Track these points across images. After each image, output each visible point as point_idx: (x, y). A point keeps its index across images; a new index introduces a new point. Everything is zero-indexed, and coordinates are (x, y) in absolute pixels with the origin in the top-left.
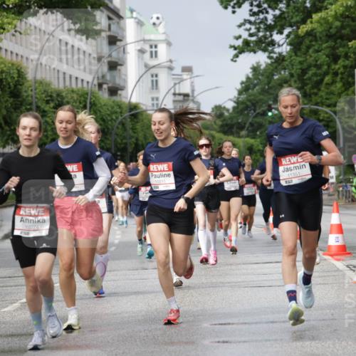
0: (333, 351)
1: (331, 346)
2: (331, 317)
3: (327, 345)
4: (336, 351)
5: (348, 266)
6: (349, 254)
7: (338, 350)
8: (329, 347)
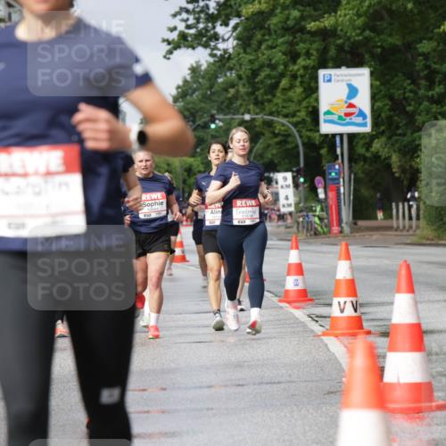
0: (290, 421)
1: (288, 415)
2: (288, 378)
3: (282, 414)
4: (293, 421)
5: (309, 316)
6: (311, 300)
7: (296, 420)
8: (286, 416)
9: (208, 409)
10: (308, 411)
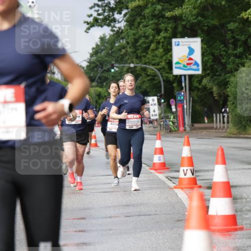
0: (156, 236)
1: (155, 233)
2: (155, 213)
4: (158, 237)
5: (167, 177)
6: (168, 168)
7: (159, 236)
8: (153, 234)
9: (110, 230)
10: (166, 231)
